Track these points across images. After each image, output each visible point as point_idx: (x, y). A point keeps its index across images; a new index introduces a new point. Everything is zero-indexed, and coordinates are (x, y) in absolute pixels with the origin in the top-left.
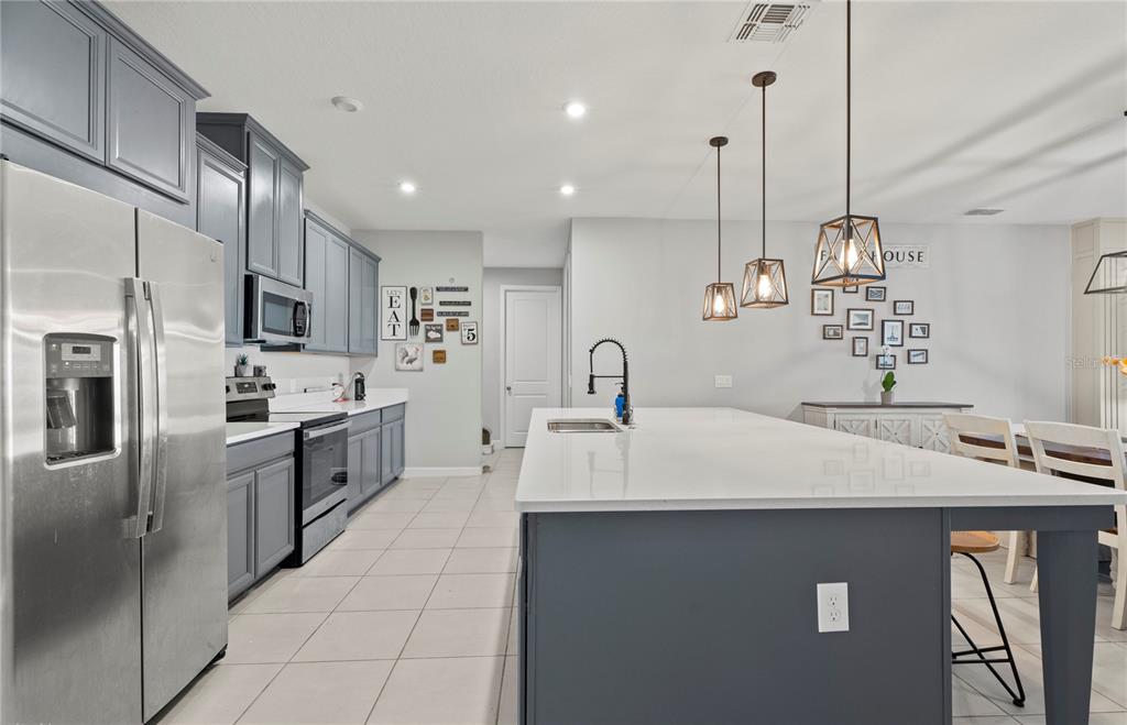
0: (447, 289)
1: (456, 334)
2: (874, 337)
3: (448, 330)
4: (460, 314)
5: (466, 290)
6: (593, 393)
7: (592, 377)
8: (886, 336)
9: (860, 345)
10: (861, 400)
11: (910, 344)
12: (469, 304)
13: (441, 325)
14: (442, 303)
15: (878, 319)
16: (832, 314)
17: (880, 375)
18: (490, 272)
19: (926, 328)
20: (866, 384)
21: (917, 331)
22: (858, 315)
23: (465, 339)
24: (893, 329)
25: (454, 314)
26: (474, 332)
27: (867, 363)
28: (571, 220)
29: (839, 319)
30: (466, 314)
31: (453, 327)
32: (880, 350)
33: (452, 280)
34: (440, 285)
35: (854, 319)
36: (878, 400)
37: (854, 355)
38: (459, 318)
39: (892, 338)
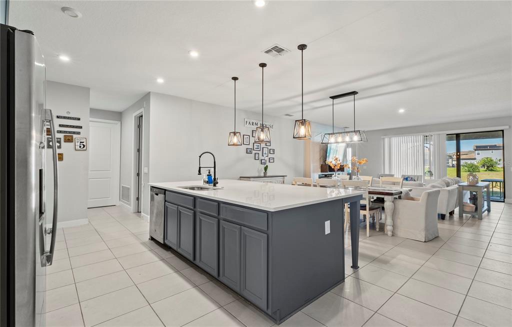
0: (65, 118)
1: (71, 145)
2: (260, 153)
3: (65, 142)
4: (74, 133)
5: (79, 119)
6: (200, 174)
7: (200, 168)
8: (264, 153)
9: (257, 156)
10: (257, 175)
11: (270, 156)
12: (81, 127)
13: (60, 139)
14: (60, 126)
15: (262, 147)
16: (249, 144)
17: (263, 166)
18: (95, 112)
19: (274, 150)
20: (258, 169)
21: (272, 152)
22: (257, 145)
23: (78, 148)
24: (266, 150)
25: (70, 132)
26: (85, 144)
27: (258, 162)
28: (150, 92)
29: (251, 146)
30: (79, 133)
31: (69, 140)
32: (263, 158)
33: (68, 112)
34: (59, 115)
35: (255, 147)
36: (262, 175)
37: (255, 159)
38: (74, 135)
39: (265, 154)
